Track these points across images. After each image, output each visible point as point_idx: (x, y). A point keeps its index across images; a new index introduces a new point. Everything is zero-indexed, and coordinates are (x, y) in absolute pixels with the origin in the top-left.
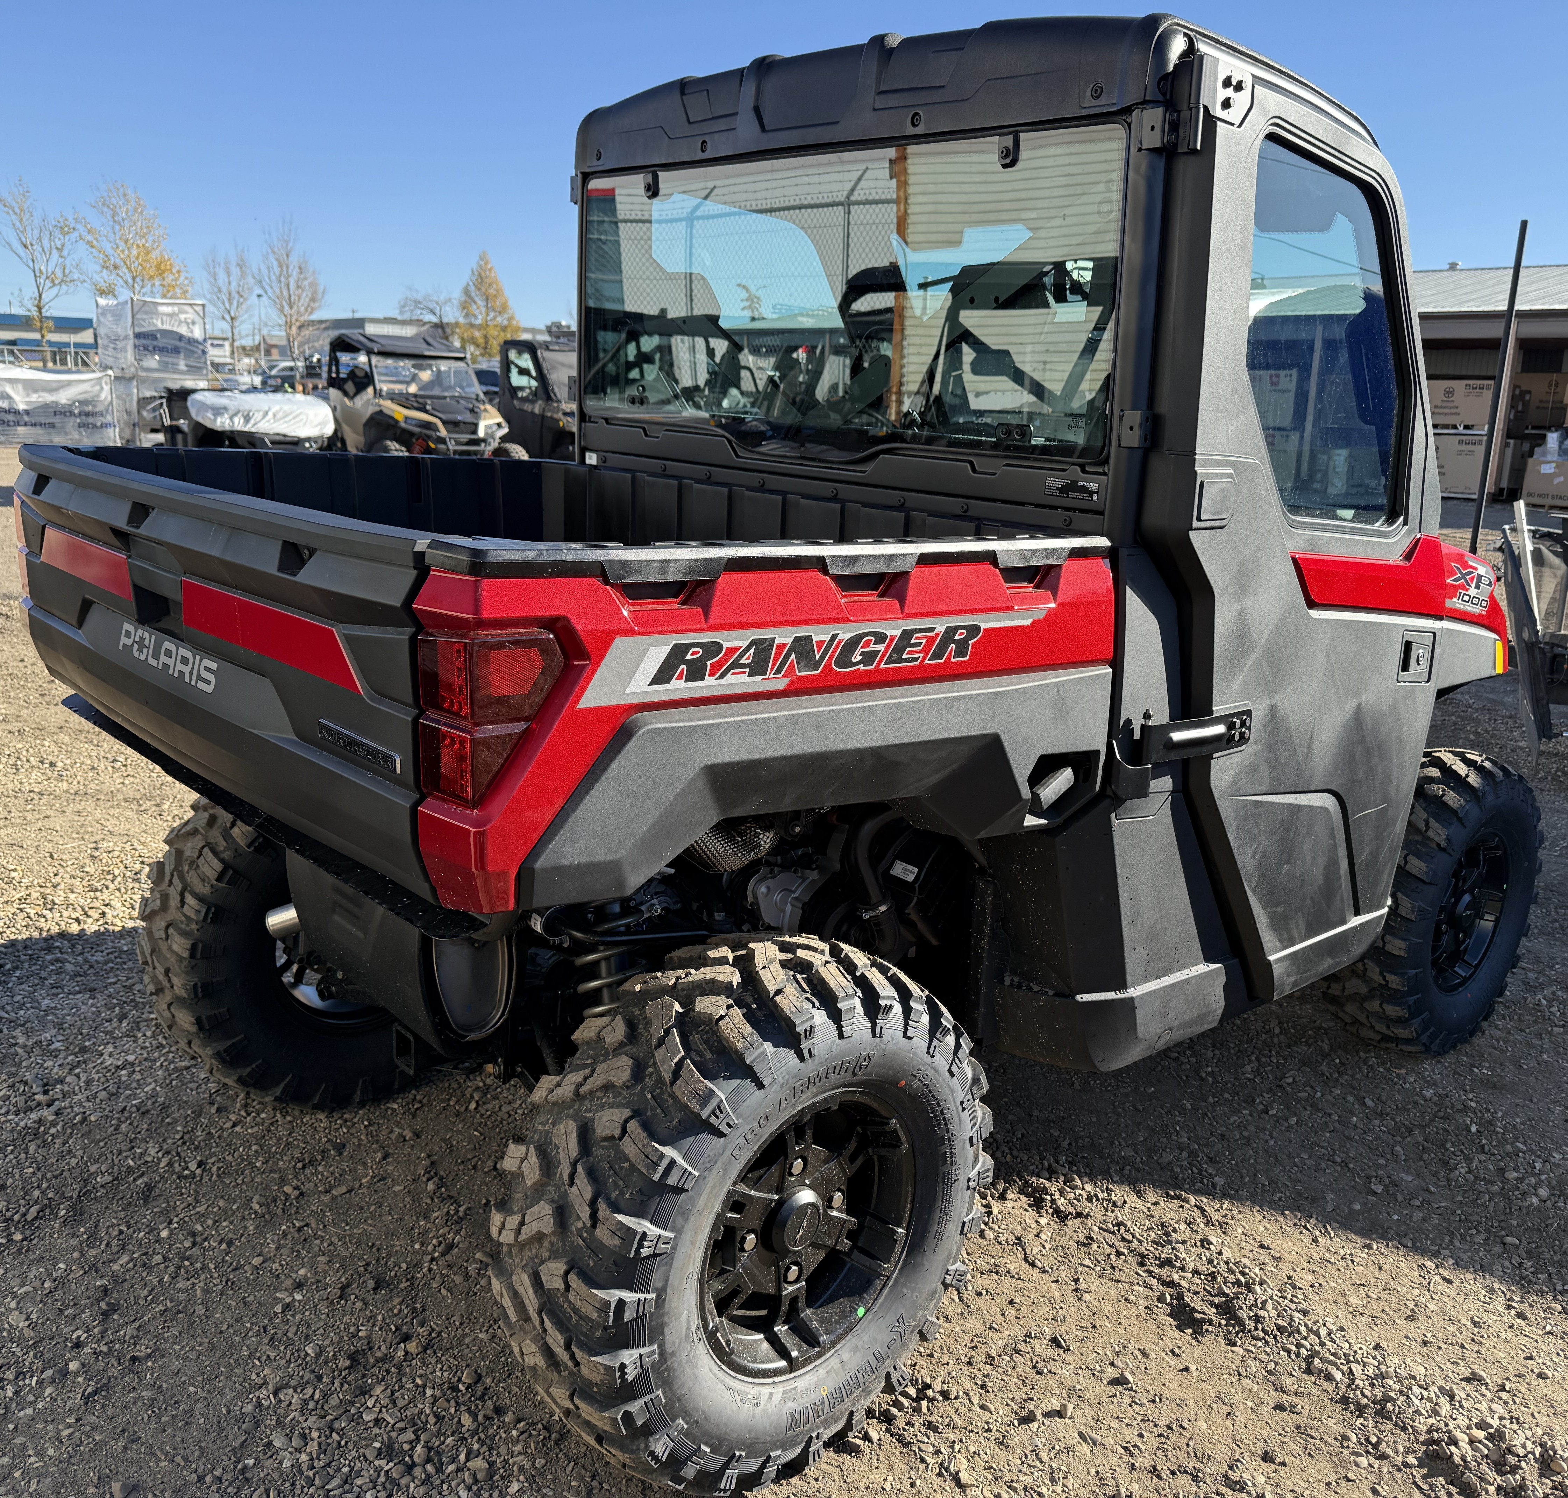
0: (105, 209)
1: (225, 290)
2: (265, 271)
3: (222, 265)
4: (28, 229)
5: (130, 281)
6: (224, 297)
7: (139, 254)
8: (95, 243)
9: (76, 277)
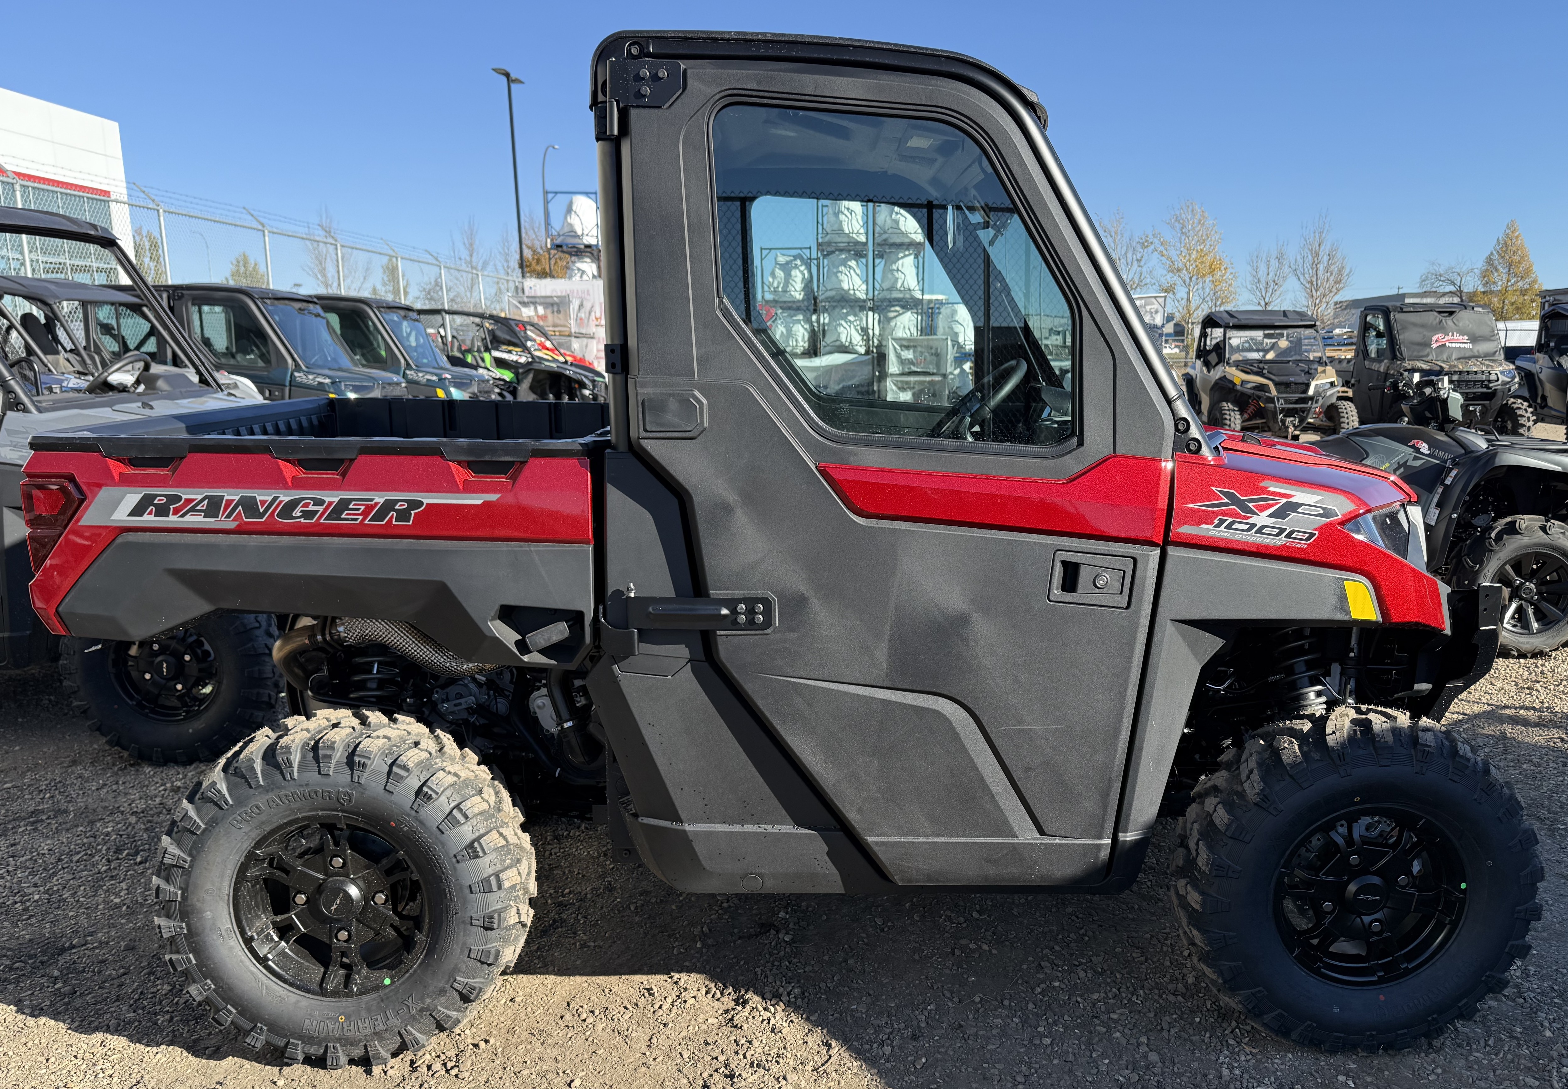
0: (1177, 224)
1: (1263, 280)
2: (1300, 261)
3: (1264, 258)
4: (1119, 248)
5: (1188, 280)
6: (1262, 286)
7: (1197, 258)
8: (1165, 252)
9: (1148, 281)
